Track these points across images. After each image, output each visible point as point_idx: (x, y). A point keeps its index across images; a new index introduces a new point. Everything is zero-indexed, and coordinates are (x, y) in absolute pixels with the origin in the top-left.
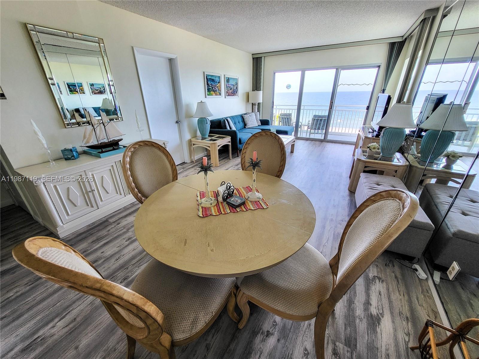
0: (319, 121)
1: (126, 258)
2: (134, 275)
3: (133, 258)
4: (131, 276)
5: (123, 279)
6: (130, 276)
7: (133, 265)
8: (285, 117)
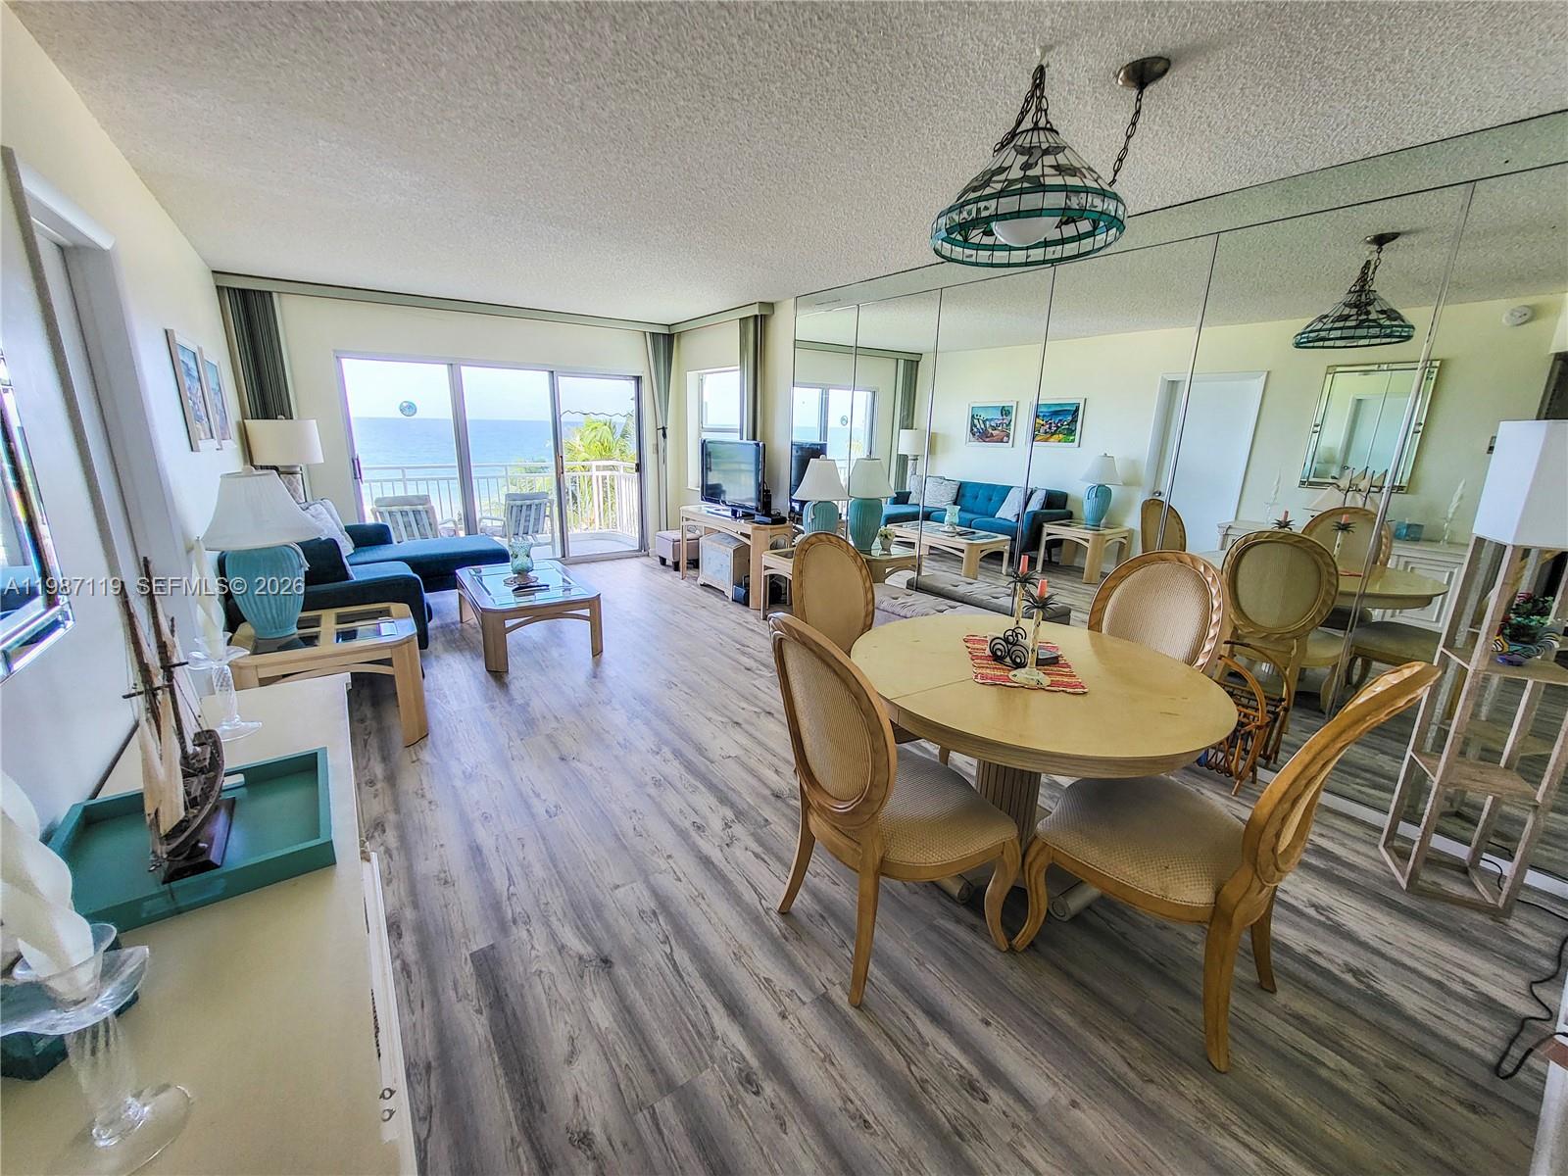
0: (524, 508)
1: (866, 1089)
2: (961, 1061)
3: (875, 1065)
4: (961, 1066)
5: (972, 1095)
6: (962, 1072)
7: (909, 1061)
8: (406, 508)
